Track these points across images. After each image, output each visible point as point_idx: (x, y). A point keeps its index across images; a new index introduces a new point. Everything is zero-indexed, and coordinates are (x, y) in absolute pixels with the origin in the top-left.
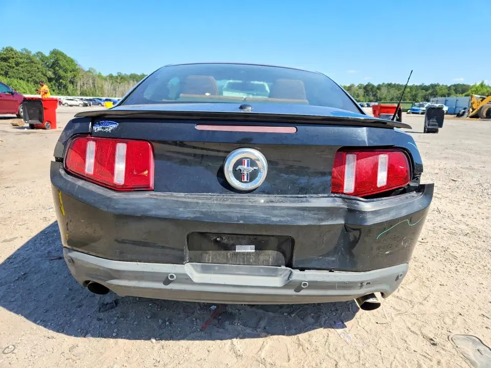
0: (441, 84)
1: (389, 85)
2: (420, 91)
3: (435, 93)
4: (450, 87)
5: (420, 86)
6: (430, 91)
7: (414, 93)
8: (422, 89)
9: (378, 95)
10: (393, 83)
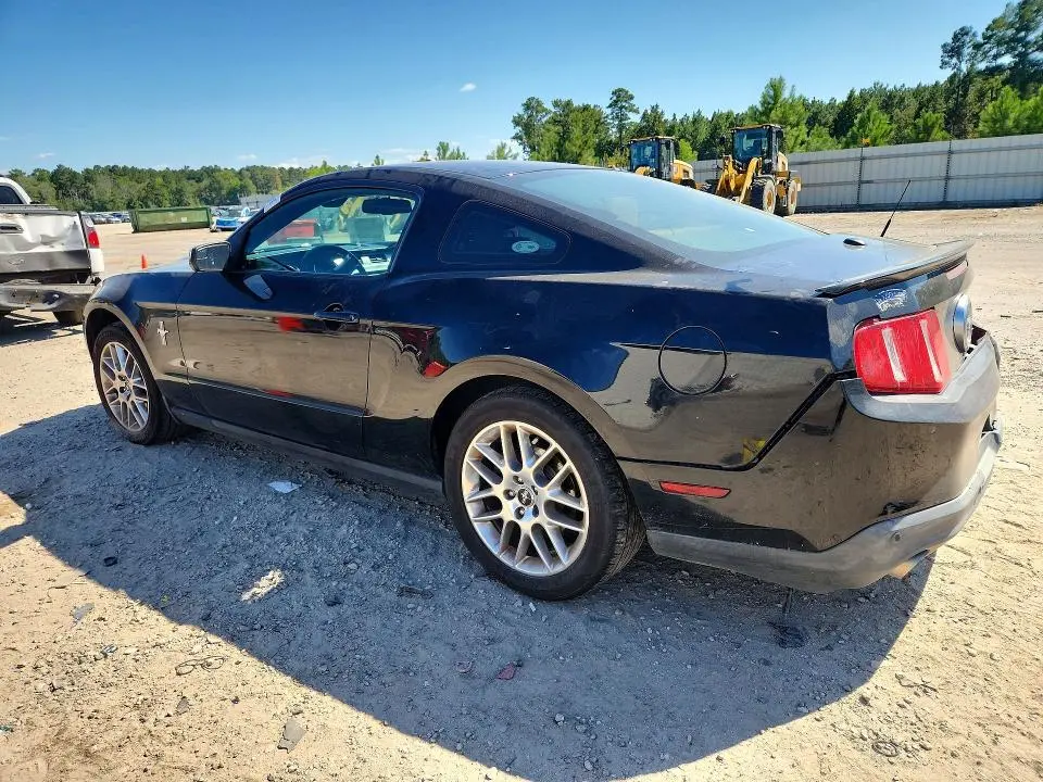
0: (222, 168)
1: (112, 170)
2: (185, 182)
3: (216, 186)
4: (240, 173)
5: (182, 171)
6: (206, 182)
7: (174, 186)
8: (189, 179)
9: (94, 193)
10: (121, 166)
